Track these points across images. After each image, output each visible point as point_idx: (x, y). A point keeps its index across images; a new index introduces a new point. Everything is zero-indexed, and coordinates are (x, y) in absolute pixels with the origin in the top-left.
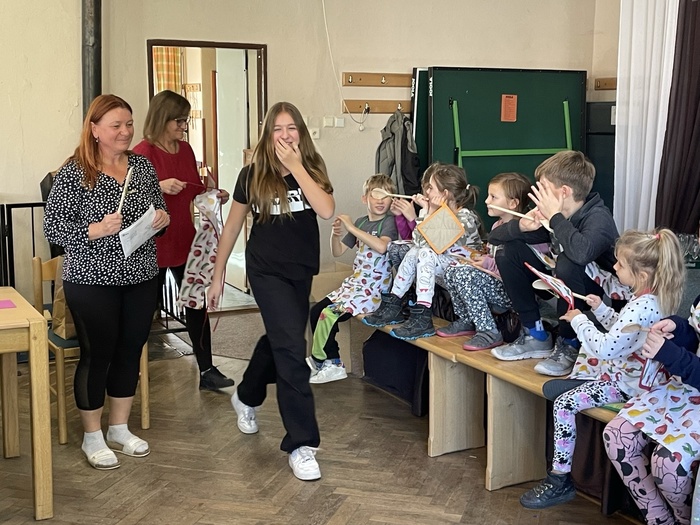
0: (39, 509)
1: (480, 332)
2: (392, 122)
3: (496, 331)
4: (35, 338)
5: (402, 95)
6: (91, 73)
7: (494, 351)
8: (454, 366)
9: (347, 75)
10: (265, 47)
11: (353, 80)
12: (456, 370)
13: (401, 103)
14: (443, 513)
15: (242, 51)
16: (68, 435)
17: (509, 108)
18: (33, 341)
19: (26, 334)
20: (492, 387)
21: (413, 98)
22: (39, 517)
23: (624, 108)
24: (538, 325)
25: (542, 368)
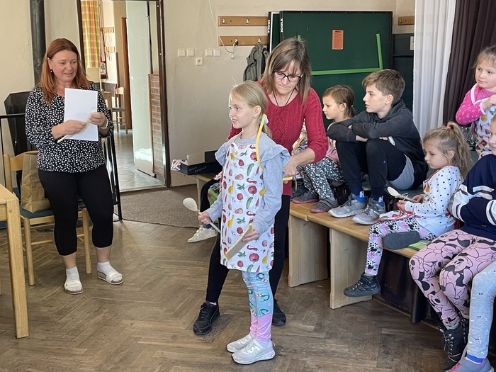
0: (19, 331)
1: (323, 200)
2: (254, 52)
3: (333, 199)
4: (11, 211)
5: (261, 32)
6: (37, 20)
7: (331, 212)
8: (305, 223)
9: (221, 18)
11: (226, 21)
12: (307, 227)
13: (260, 37)
14: (301, 325)
15: (145, 2)
16: (35, 280)
17: (338, 40)
18: (9, 214)
19: (4, 209)
20: (334, 238)
21: (269, 34)
22: (19, 336)
23: (419, 38)
24: (362, 194)
25: (357, 219)
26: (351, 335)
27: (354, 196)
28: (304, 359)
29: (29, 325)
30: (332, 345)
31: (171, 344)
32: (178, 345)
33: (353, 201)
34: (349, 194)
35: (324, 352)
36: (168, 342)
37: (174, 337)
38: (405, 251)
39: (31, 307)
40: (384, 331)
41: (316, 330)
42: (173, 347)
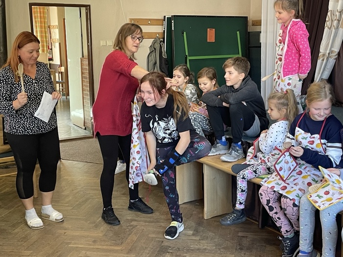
2: (154, 43)
5: (159, 29)
9: (131, 20)
10: (89, 6)
11: (135, 22)
13: (158, 33)
15: (78, 8)
17: (211, 35)
20: (206, 170)
21: (164, 31)
23: (265, 34)
24: (224, 139)
25: (223, 158)
26: (218, 237)
27: (218, 141)
28: (185, 255)
30: (204, 244)
31: (92, 247)
32: (97, 247)
35: (198, 249)
36: (90, 245)
37: (95, 241)
40: (240, 234)
41: (193, 235)
42: (93, 248)
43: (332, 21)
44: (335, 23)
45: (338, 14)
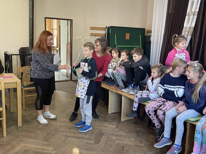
0: (19, 124)
1: (120, 86)
3: (123, 86)
4: (18, 85)
5: (103, 32)
6: (31, 24)
7: (123, 90)
8: (114, 93)
9: (91, 27)
10: (72, 20)
11: (93, 28)
12: (115, 94)
13: (103, 34)
14: (111, 126)
15: (67, 21)
16: (25, 108)
17: (128, 36)
18: (18, 86)
19: (16, 84)
20: (123, 98)
21: (106, 33)
22: (19, 126)
23: (153, 37)
24: (132, 85)
25: (131, 93)
26: (127, 130)
27: (130, 85)
28: (112, 137)
29: (22, 122)
30: (121, 133)
32: (71, 131)
33: (130, 87)
34: (128, 85)
35: (118, 135)
37: (70, 128)
38: (145, 103)
39: (23, 117)
40: (138, 129)
41: (116, 128)
42: (69, 131)
43: (185, 32)
44: (187, 33)
45: (188, 29)
